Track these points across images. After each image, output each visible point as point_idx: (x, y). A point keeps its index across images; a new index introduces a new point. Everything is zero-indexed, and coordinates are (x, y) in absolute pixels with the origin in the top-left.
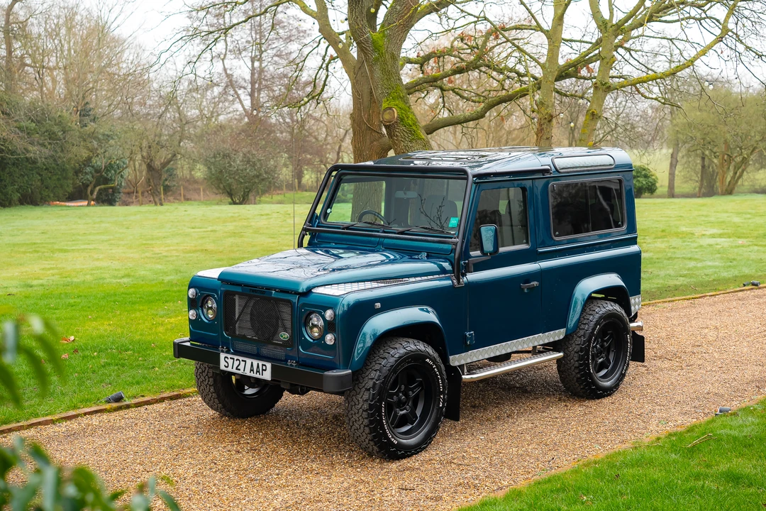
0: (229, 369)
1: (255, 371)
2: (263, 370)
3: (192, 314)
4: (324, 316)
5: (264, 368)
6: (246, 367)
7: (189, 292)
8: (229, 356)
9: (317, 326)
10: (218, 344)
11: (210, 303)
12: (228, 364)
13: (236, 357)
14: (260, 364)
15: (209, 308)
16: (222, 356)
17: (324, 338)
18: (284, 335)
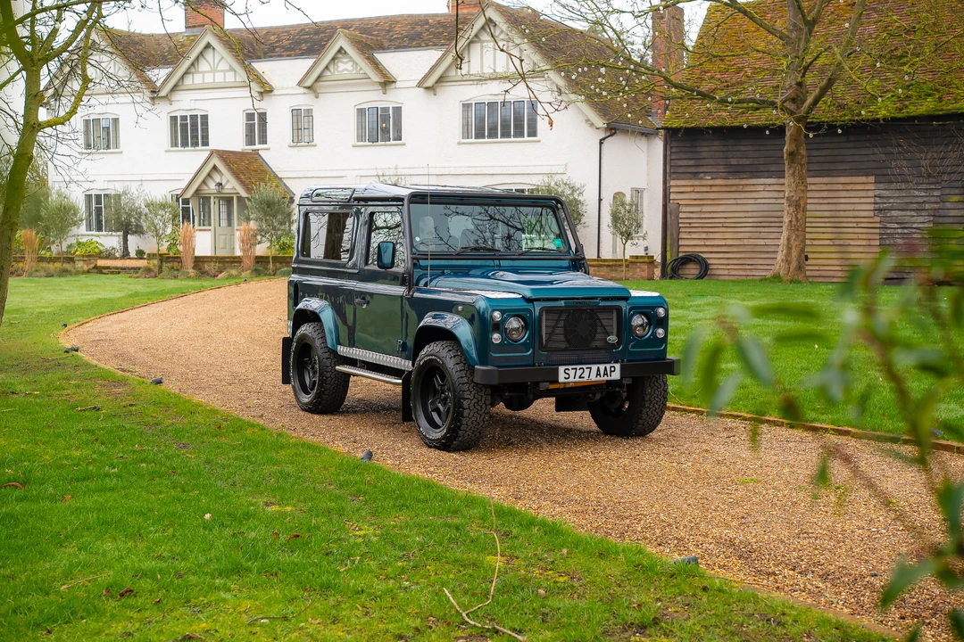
0: (571, 379)
1: (602, 375)
2: (611, 371)
3: (496, 338)
4: (656, 314)
5: (613, 369)
6: (591, 374)
7: (491, 316)
8: (570, 367)
9: (642, 325)
10: (531, 363)
11: (514, 323)
12: (569, 375)
13: (578, 367)
14: (608, 366)
15: (513, 329)
16: (561, 369)
17: (654, 334)
18: (613, 339)
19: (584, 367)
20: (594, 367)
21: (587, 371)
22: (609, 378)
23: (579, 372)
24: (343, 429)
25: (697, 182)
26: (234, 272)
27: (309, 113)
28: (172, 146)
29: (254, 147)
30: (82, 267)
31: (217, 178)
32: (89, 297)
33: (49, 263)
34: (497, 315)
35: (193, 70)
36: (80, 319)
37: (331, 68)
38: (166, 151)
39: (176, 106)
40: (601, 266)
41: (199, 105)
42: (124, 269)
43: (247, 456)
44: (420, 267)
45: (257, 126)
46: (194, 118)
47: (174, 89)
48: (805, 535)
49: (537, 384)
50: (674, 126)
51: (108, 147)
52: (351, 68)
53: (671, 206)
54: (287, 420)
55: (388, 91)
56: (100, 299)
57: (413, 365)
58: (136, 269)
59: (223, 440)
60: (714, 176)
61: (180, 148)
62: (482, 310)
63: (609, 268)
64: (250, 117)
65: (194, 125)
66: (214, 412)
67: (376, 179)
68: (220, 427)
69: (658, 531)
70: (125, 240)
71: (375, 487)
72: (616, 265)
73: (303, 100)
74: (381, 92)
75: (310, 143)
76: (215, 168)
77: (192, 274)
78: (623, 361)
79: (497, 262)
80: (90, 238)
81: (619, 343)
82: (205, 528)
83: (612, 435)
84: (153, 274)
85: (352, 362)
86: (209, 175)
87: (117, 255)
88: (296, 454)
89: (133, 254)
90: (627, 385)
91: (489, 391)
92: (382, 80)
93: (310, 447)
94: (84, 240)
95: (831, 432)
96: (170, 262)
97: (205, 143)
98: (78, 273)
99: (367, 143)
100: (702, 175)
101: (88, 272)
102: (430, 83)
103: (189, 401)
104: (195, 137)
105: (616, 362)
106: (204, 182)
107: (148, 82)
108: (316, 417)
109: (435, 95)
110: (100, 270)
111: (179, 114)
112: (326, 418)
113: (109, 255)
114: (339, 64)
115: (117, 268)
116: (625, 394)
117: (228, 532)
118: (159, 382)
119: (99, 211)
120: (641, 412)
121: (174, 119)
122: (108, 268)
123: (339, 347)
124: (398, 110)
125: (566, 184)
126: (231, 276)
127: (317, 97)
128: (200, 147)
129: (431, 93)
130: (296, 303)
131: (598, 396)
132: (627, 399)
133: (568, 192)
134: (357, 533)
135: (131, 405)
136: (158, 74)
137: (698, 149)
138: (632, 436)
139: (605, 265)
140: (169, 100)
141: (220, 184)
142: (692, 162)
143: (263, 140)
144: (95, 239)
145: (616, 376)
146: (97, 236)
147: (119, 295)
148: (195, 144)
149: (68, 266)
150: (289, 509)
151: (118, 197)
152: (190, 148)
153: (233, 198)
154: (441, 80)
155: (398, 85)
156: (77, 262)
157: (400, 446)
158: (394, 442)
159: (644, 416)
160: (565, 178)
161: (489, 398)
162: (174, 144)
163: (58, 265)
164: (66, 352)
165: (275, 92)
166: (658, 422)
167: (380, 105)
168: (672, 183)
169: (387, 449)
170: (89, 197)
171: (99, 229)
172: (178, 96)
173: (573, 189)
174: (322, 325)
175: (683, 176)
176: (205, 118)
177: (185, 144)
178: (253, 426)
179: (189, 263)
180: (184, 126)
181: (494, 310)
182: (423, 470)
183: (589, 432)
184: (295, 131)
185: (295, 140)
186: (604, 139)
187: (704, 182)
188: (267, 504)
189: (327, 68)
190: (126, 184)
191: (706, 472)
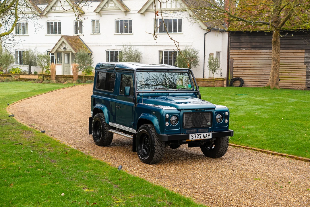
0: (194, 139)
1: (205, 137)
2: (208, 136)
3: (167, 124)
4: (225, 114)
5: (209, 135)
6: (201, 136)
7: (165, 116)
8: (194, 134)
9: (220, 118)
10: (179, 133)
11: (174, 118)
12: (193, 137)
13: (196, 134)
14: (207, 134)
15: (173, 121)
16: (190, 135)
17: (224, 121)
18: (209, 123)
19: (199, 134)
20: (202, 134)
21: (200, 136)
22: (208, 138)
23: (197, 136)
24: (111, 153)
25: (240, 51)
26: (70, 81)
27: (98, 21)
28: (47, 33)
29: (78, 34)
30: (14, 79)
31: (64, 46)
32: (17, 91)
33: (2, 77)
34: (167, 115)
35: (55, 5)
36: (14, 102)
37: (106, 6)
38: (45, 35)
39: (49, 19)
40: (205, 81)
41: (57, 18)
42: (30, 79)
43: (77, 167)
44: (140, 95)
45: (79, 27)
46: (56, 23)
47: (48, 12)
48: (277, 204)
49: (181, 141)
50: (232, 30)
51: (24, 34)
52: (114, 6)
53: (230, 60)
54: (90, 149)
55: (127, 15)
56: (21, 92)
57: (137, 132)
58: (34, 80)
59: (68, 159)
60: (246, 49)
61: (50, 34)
62: (162, 114)
63: (208, 82)
64: (76, 23)
65: (56, 26)
66: (64, 146)
67: (123, 47)
68: (66, 153)
69: (225, 202)
70: (30, 68)
71: (123, 181)
72: (210, 81)
73: (96, 17)
74: (124, 15)
75: (98, 33)
76: (63, 42)
77: (55, 82)
78: (213, 131)
79: (167, 94)
80: (17, 67)
81: (211, 125)
82: (62, 199)
83: (208, 157)
84: (40, 82)
85: (114, 128)
86: (61, 45)
87: (27, 73)
88: (94, 166)
89: (33, 73)
90: (214, 140)
91: (164, 143)
92: (125, 11)
93: (100, 163)
94: (15, 67)
95: (287, 157)
96: (46, 77)
97: (60, 32)
98: (13, 81)
99: (119, 33)
100: (242, 48)
101: (17, 80)
102: (142, 12)
103: (55, 141)
104: (56, 30)
105: (210, 132)
106: (59, 47)
107: (39, 10)
108: (101, 148)
109: (144, 16)
110: (21, 80)
111: (50, 22)
112: (105, 148)
113: (24, 74)
114: (109, 4)
115: (27, 79)
116: (213, 143)
117: (70, 201)
118: (44, 132)
119: (20, 57)
120: (219, 149)
121: (48, 23)
122: (24, 79)
123: (110, 123)
124: (131, 22)
125: (192, 50)
126: (69, 83)
127: (101, 16)
128: (58, 34)
129: (143, 15)
130: (94, 106)
131: (203, 143)
132: (214, 144)
133: (193, 53)
134: (117, 202)
135: (34, 142)
136: (42, 7)
137: (241, 39)
138: (216, 158)
139: (206, 81)
140: (47, 17)
141: (65, 48)
142: (238, 44)
143: (81, 32)
144: (19, 67)
145: (210, 137)
146: (20, 66)
147: (28, 91)
148: (56, 33)
149: (9, 78)
150: (92, 190)
151: (27, 52)
152: (54, 34)
153: (70, 53)
154: (147, 11)
155: (131, 12)
156: (12, 77)
157: (132, 161)
158: (130, 159)
159: (220, 151)
160: (192, 48)
161: (164, 145)
162: (48, 33)
163: (5, 78)
164: (10, 117)
165: (86, 14)
166: (225, 153)
167: (124, 20)
168: (231, 51)
169: (127, 163)
170: (17, 52)
171: (21, 64)
172: (49, 15)
173: (195, 52)
174: (104, 114)
175: (235, 49)
176: (60, 23)
177: (52, 33)
178: (78, 152)
179: (54, 78)
180: (52, 26)
181: (166, 114)
182: (140, 173)
183: (200, 155)
184: (93, 29)
185: (93, 32)
186: (206, 33)
187: (242, 51)
188: (84, 188)
189: (105, 5)
190: (30, 47)
191: (242, 175)
